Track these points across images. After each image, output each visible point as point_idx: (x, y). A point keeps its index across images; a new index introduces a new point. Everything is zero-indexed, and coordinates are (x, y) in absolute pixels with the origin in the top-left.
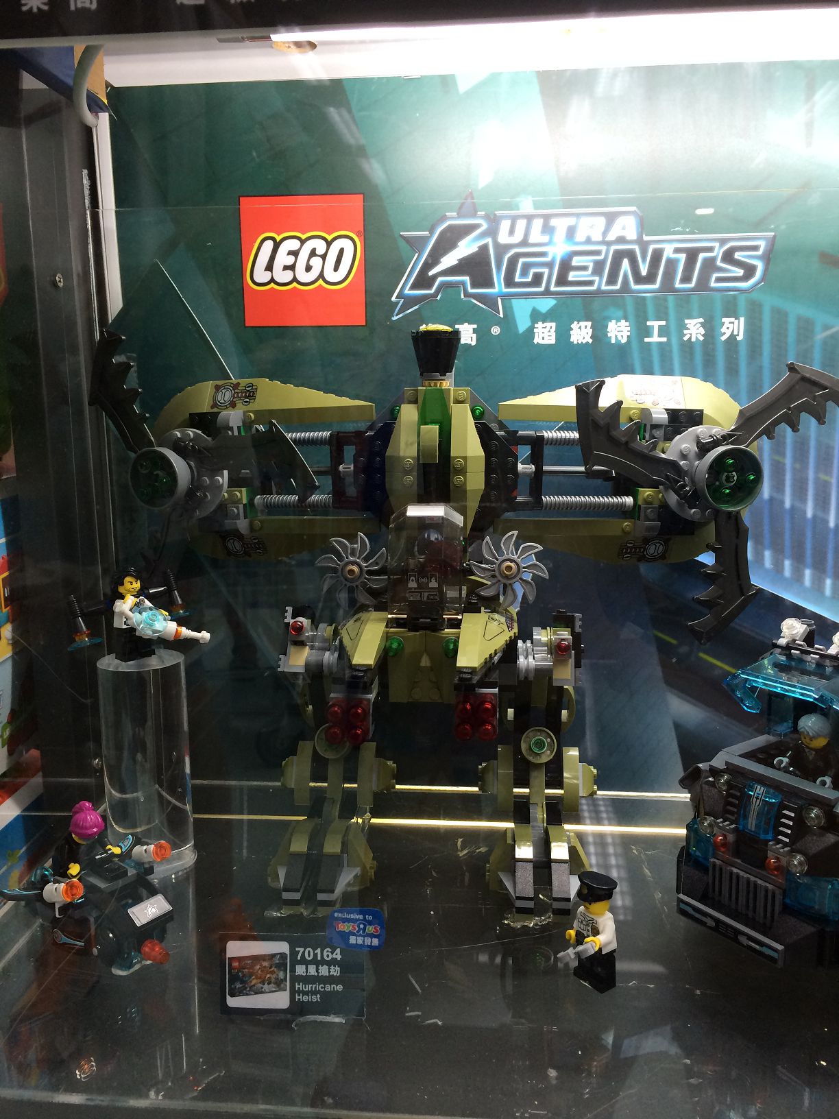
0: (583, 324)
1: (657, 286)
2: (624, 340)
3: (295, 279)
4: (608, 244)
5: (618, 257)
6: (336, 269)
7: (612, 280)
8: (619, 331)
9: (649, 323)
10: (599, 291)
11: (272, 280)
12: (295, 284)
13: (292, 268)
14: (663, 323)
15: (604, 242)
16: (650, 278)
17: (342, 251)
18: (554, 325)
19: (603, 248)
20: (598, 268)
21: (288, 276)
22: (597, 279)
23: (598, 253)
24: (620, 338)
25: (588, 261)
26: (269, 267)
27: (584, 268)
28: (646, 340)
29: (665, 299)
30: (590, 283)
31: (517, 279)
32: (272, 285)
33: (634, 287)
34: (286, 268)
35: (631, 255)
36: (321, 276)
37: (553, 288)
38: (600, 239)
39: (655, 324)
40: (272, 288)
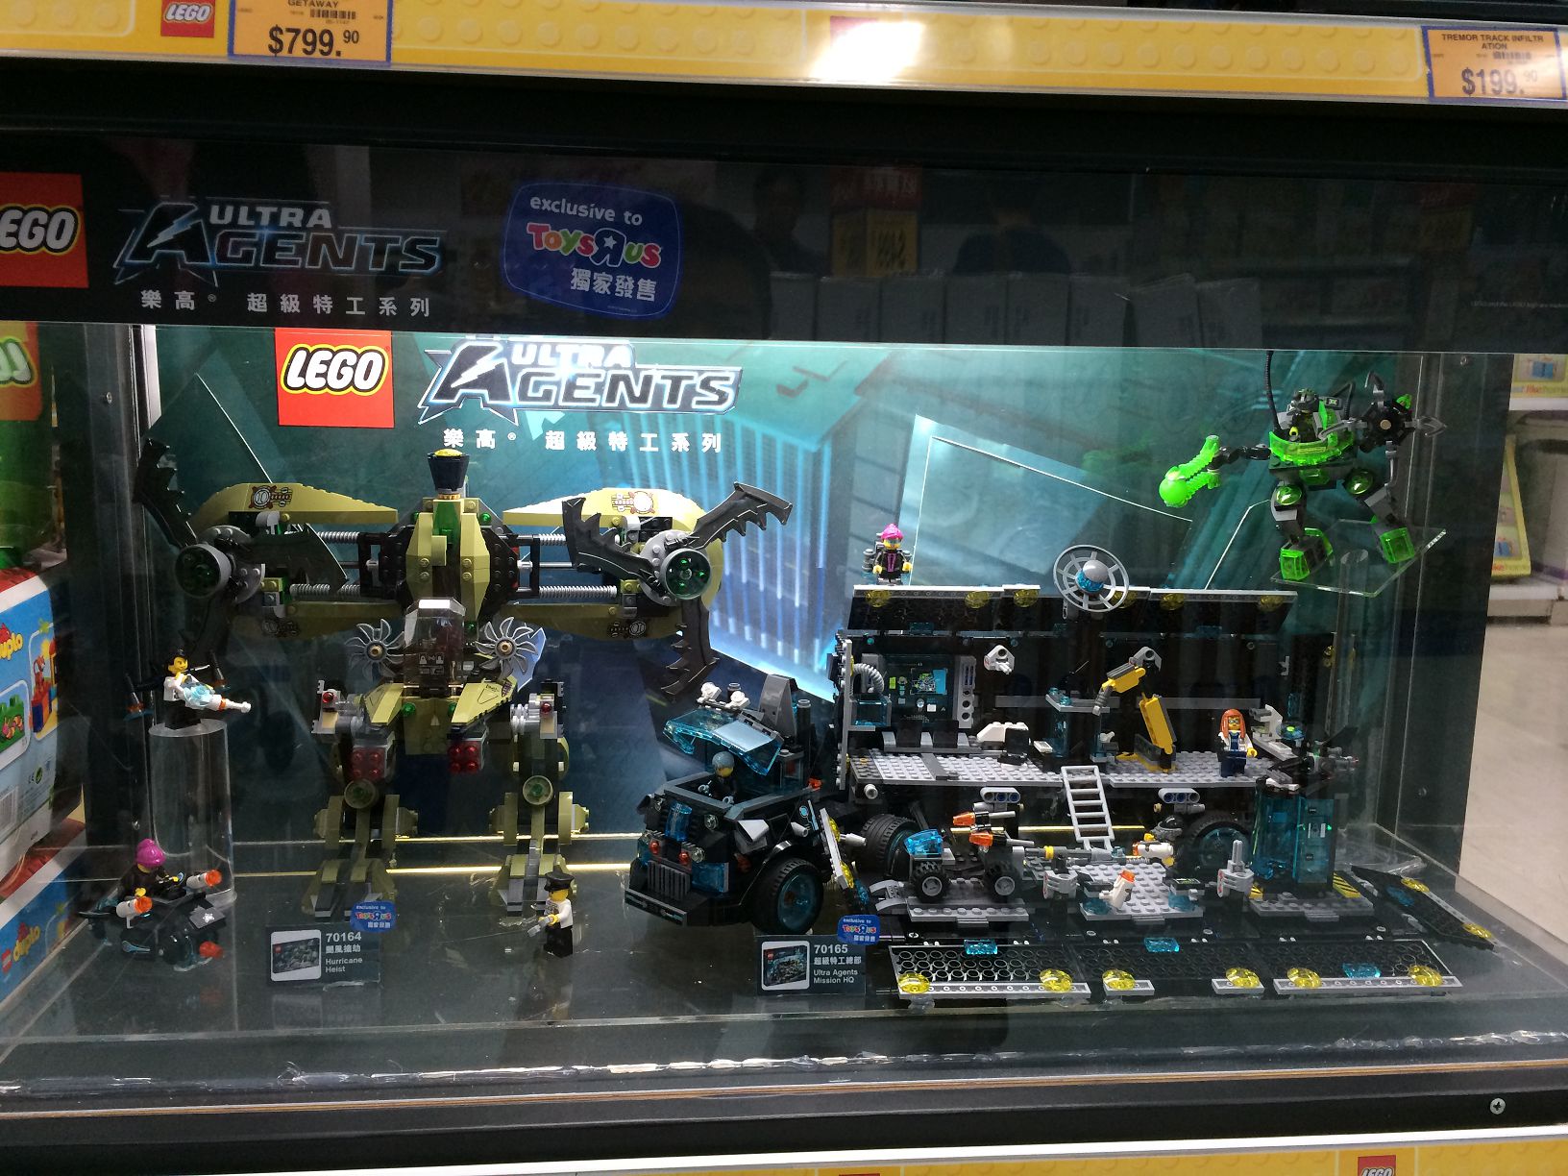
0: (588, 434)
1: (648, 405)
2: (623, 449)
3: (327, 385)
4: (607, 369)
5: (615, 380)
6: (366, 377)
7: (611, 398)
8: (618, 441)
9: (643, 435)
10: (600, 408)
11: (305, 385)
12: (327, 390)
13: (324, 375)
14: (655, 436)
15: (603, 368)
16: (643, 399)
17: (371, 364)
18: (562, 433)
19: (603, 372)
20: (599, 389)
21: (320, 382)
22: (598, 397)
23: (598, 376)
24: (619, 447)
25: (591, 382)
26: (303, 374)
27: (587, 388)
28: (641, 449)
29: (656, 417)
30: (593, 400)
31: (530, 393)
32: (305, 390)
33: (629, 405)
34: (318, 375)
35: (626, 379)
36: (352, 383)
37: (561, 403)
38: (600, 365)
39: (648, 437)
40: (305, 392)
